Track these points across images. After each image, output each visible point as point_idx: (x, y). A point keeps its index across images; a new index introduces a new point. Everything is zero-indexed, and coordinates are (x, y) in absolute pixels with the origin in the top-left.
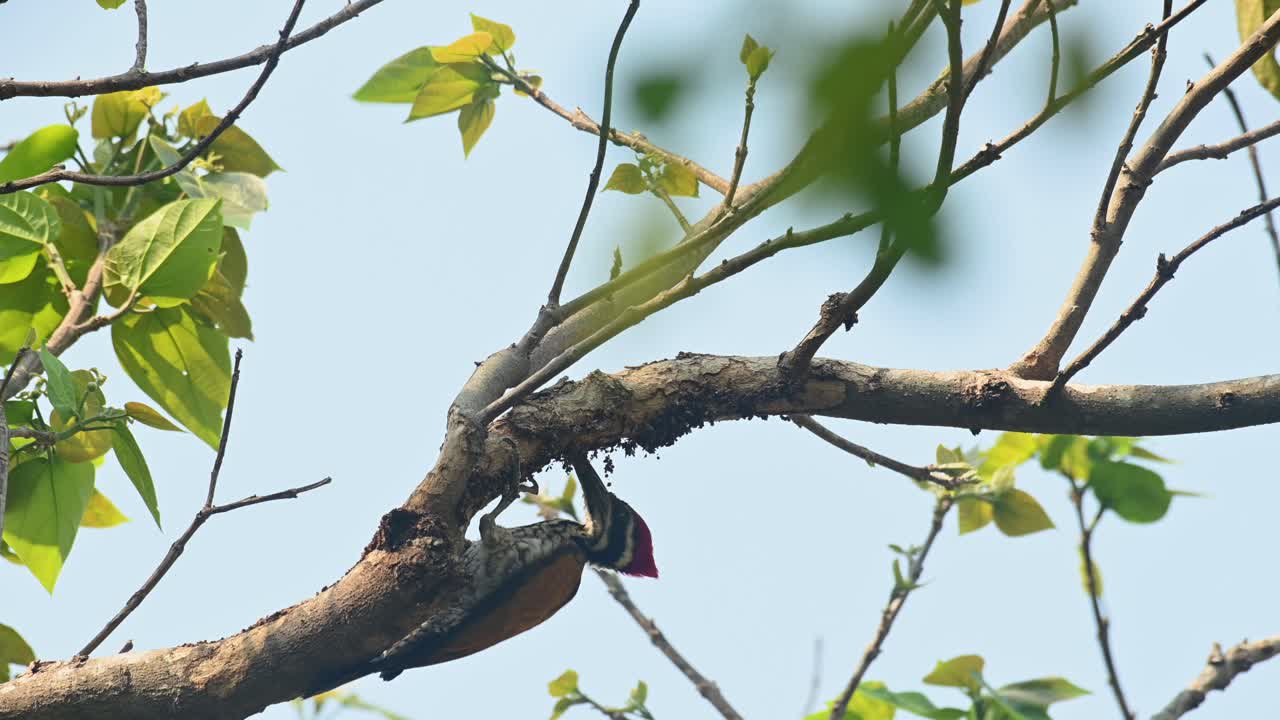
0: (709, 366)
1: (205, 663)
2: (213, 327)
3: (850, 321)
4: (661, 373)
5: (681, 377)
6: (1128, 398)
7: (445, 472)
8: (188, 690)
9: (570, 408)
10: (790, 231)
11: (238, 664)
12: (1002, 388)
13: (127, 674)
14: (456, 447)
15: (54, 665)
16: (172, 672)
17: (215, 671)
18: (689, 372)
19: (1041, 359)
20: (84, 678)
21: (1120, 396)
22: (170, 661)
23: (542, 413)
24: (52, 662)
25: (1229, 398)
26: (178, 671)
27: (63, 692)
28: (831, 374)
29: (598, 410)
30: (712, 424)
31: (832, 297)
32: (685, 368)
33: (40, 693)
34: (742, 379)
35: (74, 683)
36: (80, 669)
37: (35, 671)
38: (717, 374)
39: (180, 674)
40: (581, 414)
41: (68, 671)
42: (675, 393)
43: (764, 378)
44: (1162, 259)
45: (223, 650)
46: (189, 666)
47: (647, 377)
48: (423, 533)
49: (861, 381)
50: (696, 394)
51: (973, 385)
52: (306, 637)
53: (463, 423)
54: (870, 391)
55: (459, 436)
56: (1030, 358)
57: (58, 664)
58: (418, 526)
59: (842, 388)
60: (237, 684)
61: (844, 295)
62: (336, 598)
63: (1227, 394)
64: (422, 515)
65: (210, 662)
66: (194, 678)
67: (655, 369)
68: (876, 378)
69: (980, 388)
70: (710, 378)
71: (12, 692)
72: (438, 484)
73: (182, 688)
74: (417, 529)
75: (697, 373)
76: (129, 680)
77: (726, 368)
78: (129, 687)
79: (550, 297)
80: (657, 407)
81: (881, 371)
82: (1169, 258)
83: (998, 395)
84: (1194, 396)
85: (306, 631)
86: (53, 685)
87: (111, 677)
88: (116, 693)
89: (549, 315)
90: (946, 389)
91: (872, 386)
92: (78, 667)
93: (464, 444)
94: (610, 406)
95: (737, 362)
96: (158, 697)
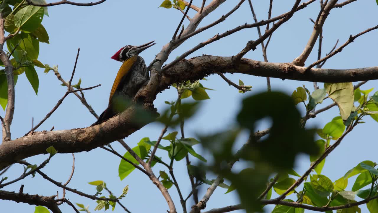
0: (213, 59)
1: (82, 134)
2: (36, 39)
3: (254, 48)
4: (200, 60)
5: (206, 61)
6: (327, 72)
7: (152, 86)
8: (78, 141)
9: (179, 69)
10: (246, 24)
11: (92, 135)
12: (293, 68)
13: (60, 136)
14: (155, 79)
15: (37, 133)
16: (72, 136)
17: (85, 137)
18: (207, 60)
19: (301, 61)
20: (47, 137)
21: (325, 72)
22: (72, 133)
23: (172, 70)
24: (36, 132)
25: (354, 74)
26: (75, 136)
27: (41, 140)
28: (246, 62)
29: (186, 70)
30: (213, 75)
31: (249, 42)
32: (206, 59)
33: (35, 140)
34: (221, 63)
35: (45, 138)
36: (46, 134)
37: (32, 134)
38: (215, 61)
39: (75, 137)
40: (182, 70)
41: (42, 135)
42: (204, 65)
43: (228, 63)
44: (351, 36)
45: (87, 131)
46: (78, 135)
47: (197, 61)
48: (147, 102)
49: (254, 65)
50: (210, 66)
51: (284, 67)
52: (112, 129)
53: (156, 72)
54: (256, 67)
55: (156, 76)
56: (297, 60)
57: (39, 132)
58: (146, 100)
59: (249, 66)
60: (91, 141)
61: (253, 41)
62: (121, 118)
63: (354, 72)
64: (146, 97)
65: (83, 134)
66: (79, 138)
67: (199, 59)
68: (258, 64)
69: (287, 68)
70: (213, 62)
71: (27, 140)
72: (150, 88)
73: (76, 141)
74: (146, 101)
75: (209, 60)
76: (60, 138)
77: (217, 59)
78: (60, 140)
79: (173, 38)
80: (200, 69)
81: (259, 62)
82: (353, 36)
83: (292, 70)
84: (345, 72)
85: (112, 127)
86: (39, 138)
87: (55, 137)
88: (57, 141)
89: (173, 43)
90: (277, 68)
91: (257, 66)
92: (45, 133)
93: (157, 78)
94: (189, 69)
95: (220, 58)
96: (69, 143)
